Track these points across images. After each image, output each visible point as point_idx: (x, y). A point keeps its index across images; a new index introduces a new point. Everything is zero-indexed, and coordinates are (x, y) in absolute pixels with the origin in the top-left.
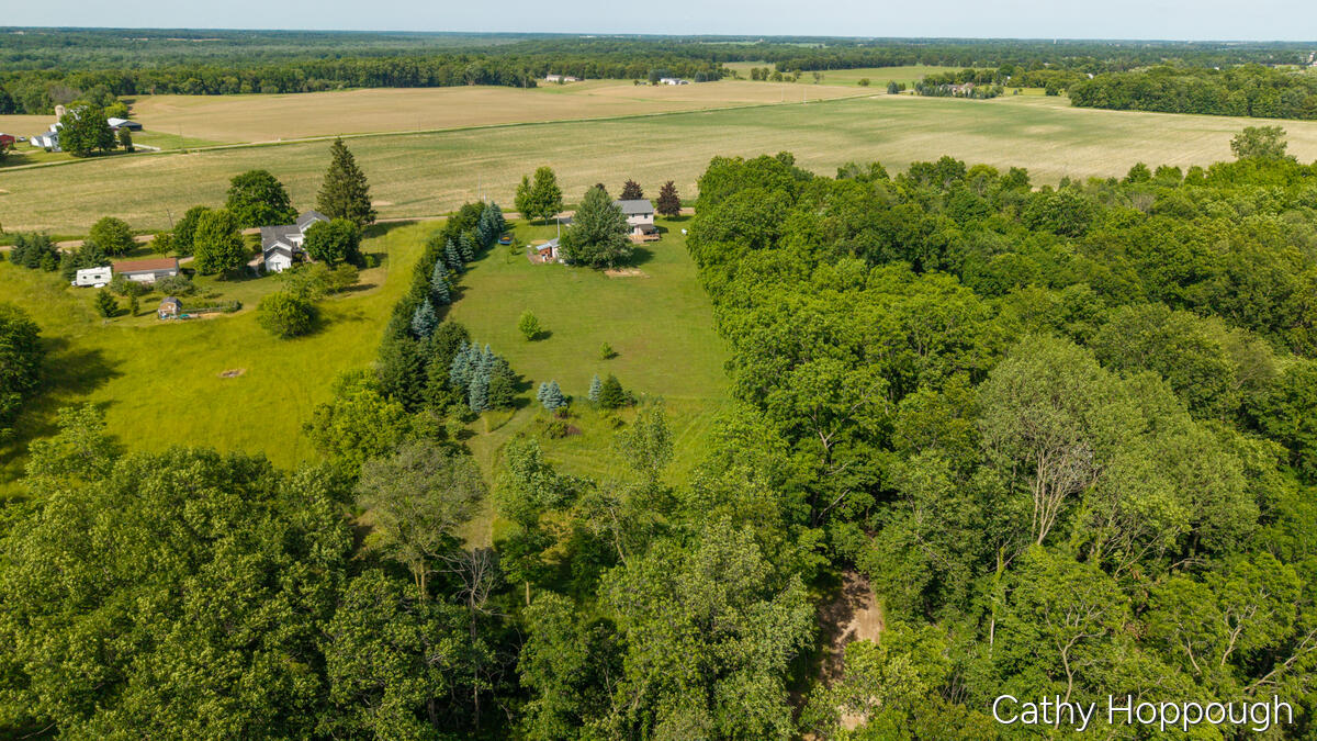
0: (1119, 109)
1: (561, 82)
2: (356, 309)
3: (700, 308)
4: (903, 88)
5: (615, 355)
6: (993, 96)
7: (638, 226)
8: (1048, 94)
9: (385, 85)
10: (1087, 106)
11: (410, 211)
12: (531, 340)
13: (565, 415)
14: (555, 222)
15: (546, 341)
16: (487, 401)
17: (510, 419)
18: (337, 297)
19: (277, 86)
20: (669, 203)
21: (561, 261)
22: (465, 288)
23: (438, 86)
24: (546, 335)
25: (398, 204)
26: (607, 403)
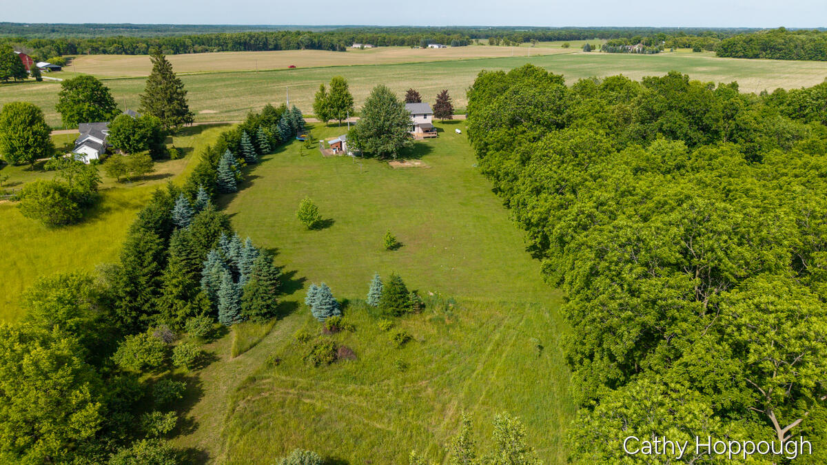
0: (751, 58)
1: (362, 48)
2: (142, 197)
3: (481, 196)
4: (594, 48)
5: (398, 246)
6: (657, 52)
7: (418, 126)
8: (695, 51)
9: (245, 50)
10: (728, 56)
11: (230, 117)
12: (311, 228)
13: (336, 328)
14: (346, 124)
15: (327, 229)
16: (239, 311)
17: (267, 334)
18: (129, 186)
19: (173, 49)
20: (443, 108)
21: (350, 154)
22: (255, 177)
23: (281, 50)
24: (327, 224)
25: (222, 112)
26: (390, 310)
